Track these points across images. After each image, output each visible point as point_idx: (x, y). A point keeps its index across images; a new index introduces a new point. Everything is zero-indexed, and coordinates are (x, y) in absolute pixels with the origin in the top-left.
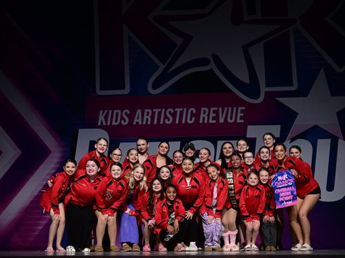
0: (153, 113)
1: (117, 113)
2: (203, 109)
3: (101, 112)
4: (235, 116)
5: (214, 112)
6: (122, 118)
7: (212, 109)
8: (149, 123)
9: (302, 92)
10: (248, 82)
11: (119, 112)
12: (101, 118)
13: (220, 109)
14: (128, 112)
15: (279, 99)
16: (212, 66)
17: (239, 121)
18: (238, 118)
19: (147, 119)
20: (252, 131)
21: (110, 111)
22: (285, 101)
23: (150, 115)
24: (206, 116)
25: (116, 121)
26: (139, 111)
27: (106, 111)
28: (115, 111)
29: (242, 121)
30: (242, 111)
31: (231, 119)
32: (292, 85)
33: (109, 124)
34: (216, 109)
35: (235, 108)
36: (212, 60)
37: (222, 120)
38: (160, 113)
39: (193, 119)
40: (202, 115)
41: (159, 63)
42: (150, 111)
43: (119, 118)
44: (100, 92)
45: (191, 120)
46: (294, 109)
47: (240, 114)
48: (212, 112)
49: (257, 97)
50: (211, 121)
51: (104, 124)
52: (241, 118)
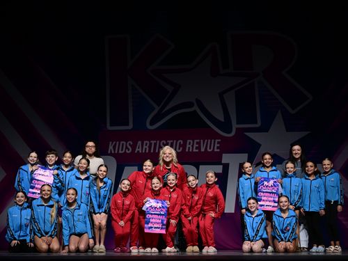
0: (151, 144)
1: (123, 144)
2: (188, 141)
3: (111, 143)
4: (213, 146)
5: (197, 143)
6: (127, 148)
7: (196, 141)
8: (147, 151)
9: (265, 128)
10: (223, 120)
11: (125, 143)
12: (111, 147)
13: (202, 141)
14: (131, 143)
15: (247, 134)
16: (196, 108)
17: (216, 150)
18: (216, 147)
19: (146, 149)
20: (226, 158)
21: (118, 143)
22: (251, 135)
23: (148, 145)
24: (190, 146)
25: (122, 150)
26: (140, 143)
27: (114, 143)
28: (122, 142)
29: (218, 150)
30: (218, 143)
31: (210, 148)
32: (256, 123)
33: (116, 152)
34: (198, 141)
35: (213, 141)
36: (195, 104)
37: (203, 150)
38: (155, 144)
39: (181, 149)
40: (188, 146)
41: (155, 105)
42: (148, 142)
43: (124, 147)
44: (110, 128)
45: (179, 149)
46: (259, 141)
47: (217, 145)
48: (195, 143)
49: (230, 132)
50: (195, 150)
51: (113, 152)
52: (218, 148)
